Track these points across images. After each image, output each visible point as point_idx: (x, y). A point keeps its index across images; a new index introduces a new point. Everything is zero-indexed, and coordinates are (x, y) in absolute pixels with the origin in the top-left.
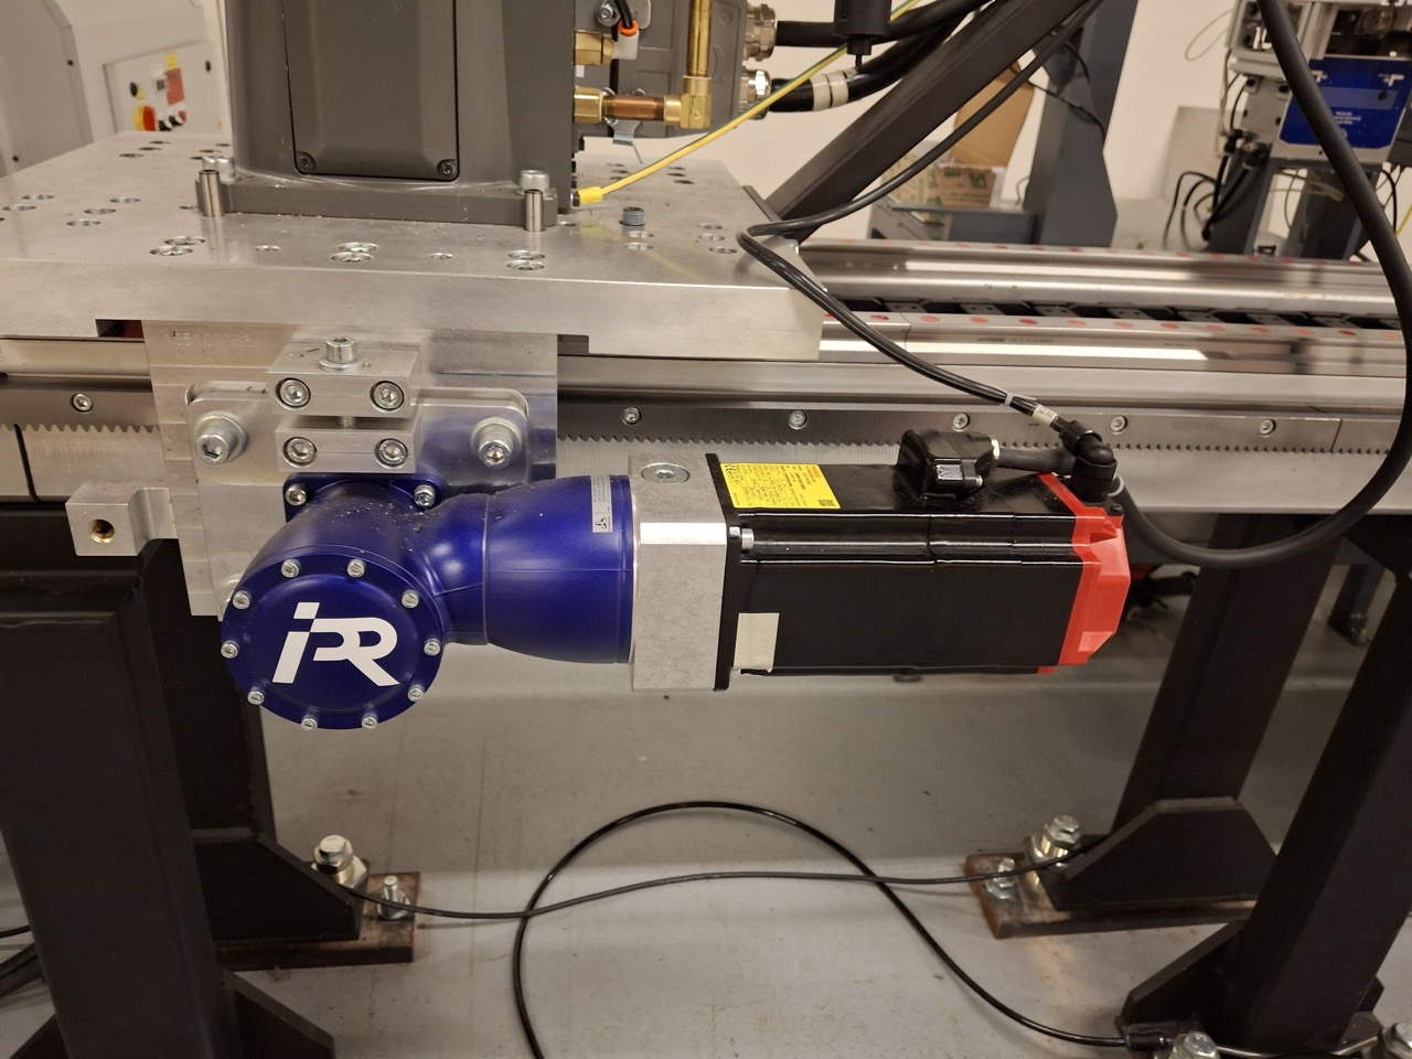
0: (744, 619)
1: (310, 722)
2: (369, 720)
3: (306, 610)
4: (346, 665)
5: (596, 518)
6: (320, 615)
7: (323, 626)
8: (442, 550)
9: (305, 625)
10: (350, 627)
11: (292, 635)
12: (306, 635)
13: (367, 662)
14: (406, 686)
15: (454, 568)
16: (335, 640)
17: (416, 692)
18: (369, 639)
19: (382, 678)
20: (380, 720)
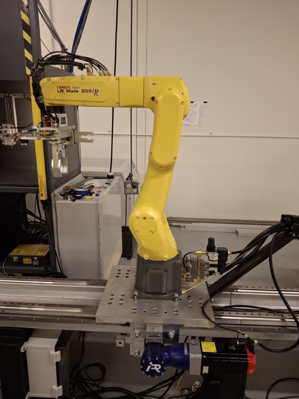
0: (204, 367)
1: (149, 376)
2: (157, 376)
3: (151, 363)
4: (155, 370)
5: (185, 352)
6: (152, 364)
7: (152, 365)
8: (166, 354)
9: (151, 365)
10: (156, 365)
11: (149, 366)
12: (150, 366)
13: (157, 370)
14: (161, 372)
15: (167, 356)
16: (154, 367)
17: (162, 373)
18: (158, 367)
19: (159, 371)
20: (158, 376)
